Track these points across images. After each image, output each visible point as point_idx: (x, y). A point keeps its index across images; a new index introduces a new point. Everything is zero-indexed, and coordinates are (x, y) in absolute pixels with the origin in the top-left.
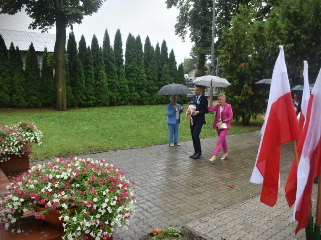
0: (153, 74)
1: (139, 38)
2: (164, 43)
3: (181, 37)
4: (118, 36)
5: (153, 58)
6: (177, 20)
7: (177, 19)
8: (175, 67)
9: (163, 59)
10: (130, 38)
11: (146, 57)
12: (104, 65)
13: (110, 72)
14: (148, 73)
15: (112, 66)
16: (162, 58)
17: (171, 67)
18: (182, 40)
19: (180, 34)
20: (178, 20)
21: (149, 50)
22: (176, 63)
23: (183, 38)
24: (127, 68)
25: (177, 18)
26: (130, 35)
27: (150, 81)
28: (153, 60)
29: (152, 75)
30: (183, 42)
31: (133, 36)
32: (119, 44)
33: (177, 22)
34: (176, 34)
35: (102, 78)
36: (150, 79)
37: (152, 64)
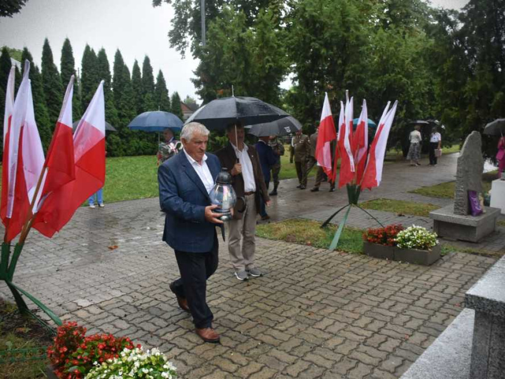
0: (128, 108)
1: (102, 53)
2: (147, 61)
3: (180, 52)
4: (67, 50)
5: (127, 84)
6: (172, 25)
7: (172, 23)
8: (166, 98)
9: (147, 86)
10: (88, 54)
11: (116, 82)
12: (44, 95)
13: (55, 106)
14: (120, 107)
15: (56, 97)
16: (144, 84)
17: (160, 97)
18: (181, 56)
19: (177, 46)
20: (174, 24)
21: (121, 71)
22: (167, 91)
23: (183, 52)
24: (84, 99)
25: (172, 21)
26: (88, 48)
27: (123, 119)
28: (127, 87)
29: (126, 109)
30: (182, 58)
31: (93, 50)
32: (69, 62)
33: (172, 28)
34: (171, 47)
35: (41, 115)
36: (124, 116)
37: (126, 92)
